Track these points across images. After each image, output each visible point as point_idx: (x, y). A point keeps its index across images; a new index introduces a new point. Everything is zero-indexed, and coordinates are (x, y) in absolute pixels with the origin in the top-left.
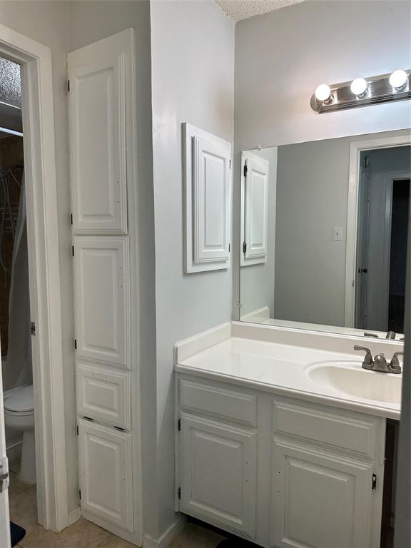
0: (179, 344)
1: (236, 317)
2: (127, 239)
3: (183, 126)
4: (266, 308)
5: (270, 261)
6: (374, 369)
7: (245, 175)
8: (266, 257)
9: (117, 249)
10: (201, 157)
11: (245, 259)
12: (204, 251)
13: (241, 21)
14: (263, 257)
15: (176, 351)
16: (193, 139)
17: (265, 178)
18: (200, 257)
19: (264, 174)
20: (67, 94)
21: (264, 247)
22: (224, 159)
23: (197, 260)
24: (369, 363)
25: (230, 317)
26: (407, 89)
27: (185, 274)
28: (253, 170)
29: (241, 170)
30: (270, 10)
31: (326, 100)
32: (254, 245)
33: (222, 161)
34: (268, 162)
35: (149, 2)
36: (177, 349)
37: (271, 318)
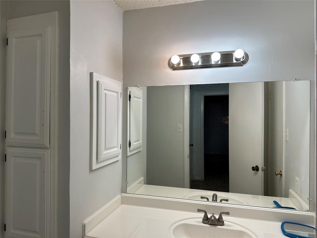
0: (86, 221)
1: (124, 190)
2: (49, 151)
3: (91, 75)
4: (142, 178)
5: (144, 149)
6: (209, 223)
7: (130, 100)
8: (142, 147)
9: (41, 158)
10: (103, 92)
11: (130, 151)
12: (104, 152)
13: (126, 11)
14: (140, 147)
15: (84, 227)
16: (98, 82)
17: (141, 100)
18: (101, 157)
19: (140, 98)
20: (5, 47)
21: (140, 141)
22: (117, 93)
23: (100, 160)
24: (206, 220)
25: (120, 191)
26: (219, 63)
27: (91, 170)
28: (134, 97)
29: (127, 98)
30: (144, 8)
31: (177, 64)
32: (135, 142)
33: (116, 94)
34: (142, 91)
35: (70, 1)
36: (85, 225)
37: (144, 184)
